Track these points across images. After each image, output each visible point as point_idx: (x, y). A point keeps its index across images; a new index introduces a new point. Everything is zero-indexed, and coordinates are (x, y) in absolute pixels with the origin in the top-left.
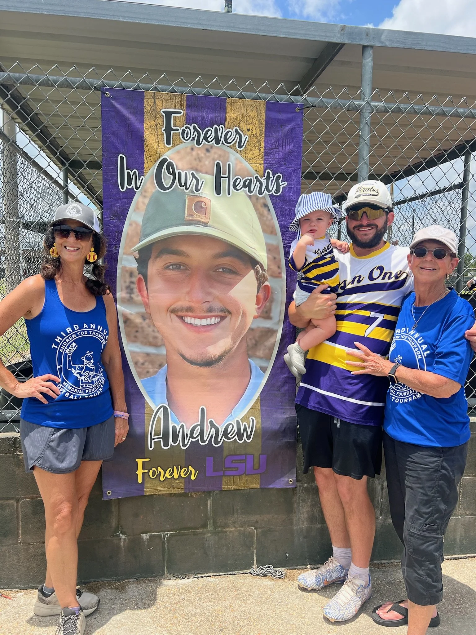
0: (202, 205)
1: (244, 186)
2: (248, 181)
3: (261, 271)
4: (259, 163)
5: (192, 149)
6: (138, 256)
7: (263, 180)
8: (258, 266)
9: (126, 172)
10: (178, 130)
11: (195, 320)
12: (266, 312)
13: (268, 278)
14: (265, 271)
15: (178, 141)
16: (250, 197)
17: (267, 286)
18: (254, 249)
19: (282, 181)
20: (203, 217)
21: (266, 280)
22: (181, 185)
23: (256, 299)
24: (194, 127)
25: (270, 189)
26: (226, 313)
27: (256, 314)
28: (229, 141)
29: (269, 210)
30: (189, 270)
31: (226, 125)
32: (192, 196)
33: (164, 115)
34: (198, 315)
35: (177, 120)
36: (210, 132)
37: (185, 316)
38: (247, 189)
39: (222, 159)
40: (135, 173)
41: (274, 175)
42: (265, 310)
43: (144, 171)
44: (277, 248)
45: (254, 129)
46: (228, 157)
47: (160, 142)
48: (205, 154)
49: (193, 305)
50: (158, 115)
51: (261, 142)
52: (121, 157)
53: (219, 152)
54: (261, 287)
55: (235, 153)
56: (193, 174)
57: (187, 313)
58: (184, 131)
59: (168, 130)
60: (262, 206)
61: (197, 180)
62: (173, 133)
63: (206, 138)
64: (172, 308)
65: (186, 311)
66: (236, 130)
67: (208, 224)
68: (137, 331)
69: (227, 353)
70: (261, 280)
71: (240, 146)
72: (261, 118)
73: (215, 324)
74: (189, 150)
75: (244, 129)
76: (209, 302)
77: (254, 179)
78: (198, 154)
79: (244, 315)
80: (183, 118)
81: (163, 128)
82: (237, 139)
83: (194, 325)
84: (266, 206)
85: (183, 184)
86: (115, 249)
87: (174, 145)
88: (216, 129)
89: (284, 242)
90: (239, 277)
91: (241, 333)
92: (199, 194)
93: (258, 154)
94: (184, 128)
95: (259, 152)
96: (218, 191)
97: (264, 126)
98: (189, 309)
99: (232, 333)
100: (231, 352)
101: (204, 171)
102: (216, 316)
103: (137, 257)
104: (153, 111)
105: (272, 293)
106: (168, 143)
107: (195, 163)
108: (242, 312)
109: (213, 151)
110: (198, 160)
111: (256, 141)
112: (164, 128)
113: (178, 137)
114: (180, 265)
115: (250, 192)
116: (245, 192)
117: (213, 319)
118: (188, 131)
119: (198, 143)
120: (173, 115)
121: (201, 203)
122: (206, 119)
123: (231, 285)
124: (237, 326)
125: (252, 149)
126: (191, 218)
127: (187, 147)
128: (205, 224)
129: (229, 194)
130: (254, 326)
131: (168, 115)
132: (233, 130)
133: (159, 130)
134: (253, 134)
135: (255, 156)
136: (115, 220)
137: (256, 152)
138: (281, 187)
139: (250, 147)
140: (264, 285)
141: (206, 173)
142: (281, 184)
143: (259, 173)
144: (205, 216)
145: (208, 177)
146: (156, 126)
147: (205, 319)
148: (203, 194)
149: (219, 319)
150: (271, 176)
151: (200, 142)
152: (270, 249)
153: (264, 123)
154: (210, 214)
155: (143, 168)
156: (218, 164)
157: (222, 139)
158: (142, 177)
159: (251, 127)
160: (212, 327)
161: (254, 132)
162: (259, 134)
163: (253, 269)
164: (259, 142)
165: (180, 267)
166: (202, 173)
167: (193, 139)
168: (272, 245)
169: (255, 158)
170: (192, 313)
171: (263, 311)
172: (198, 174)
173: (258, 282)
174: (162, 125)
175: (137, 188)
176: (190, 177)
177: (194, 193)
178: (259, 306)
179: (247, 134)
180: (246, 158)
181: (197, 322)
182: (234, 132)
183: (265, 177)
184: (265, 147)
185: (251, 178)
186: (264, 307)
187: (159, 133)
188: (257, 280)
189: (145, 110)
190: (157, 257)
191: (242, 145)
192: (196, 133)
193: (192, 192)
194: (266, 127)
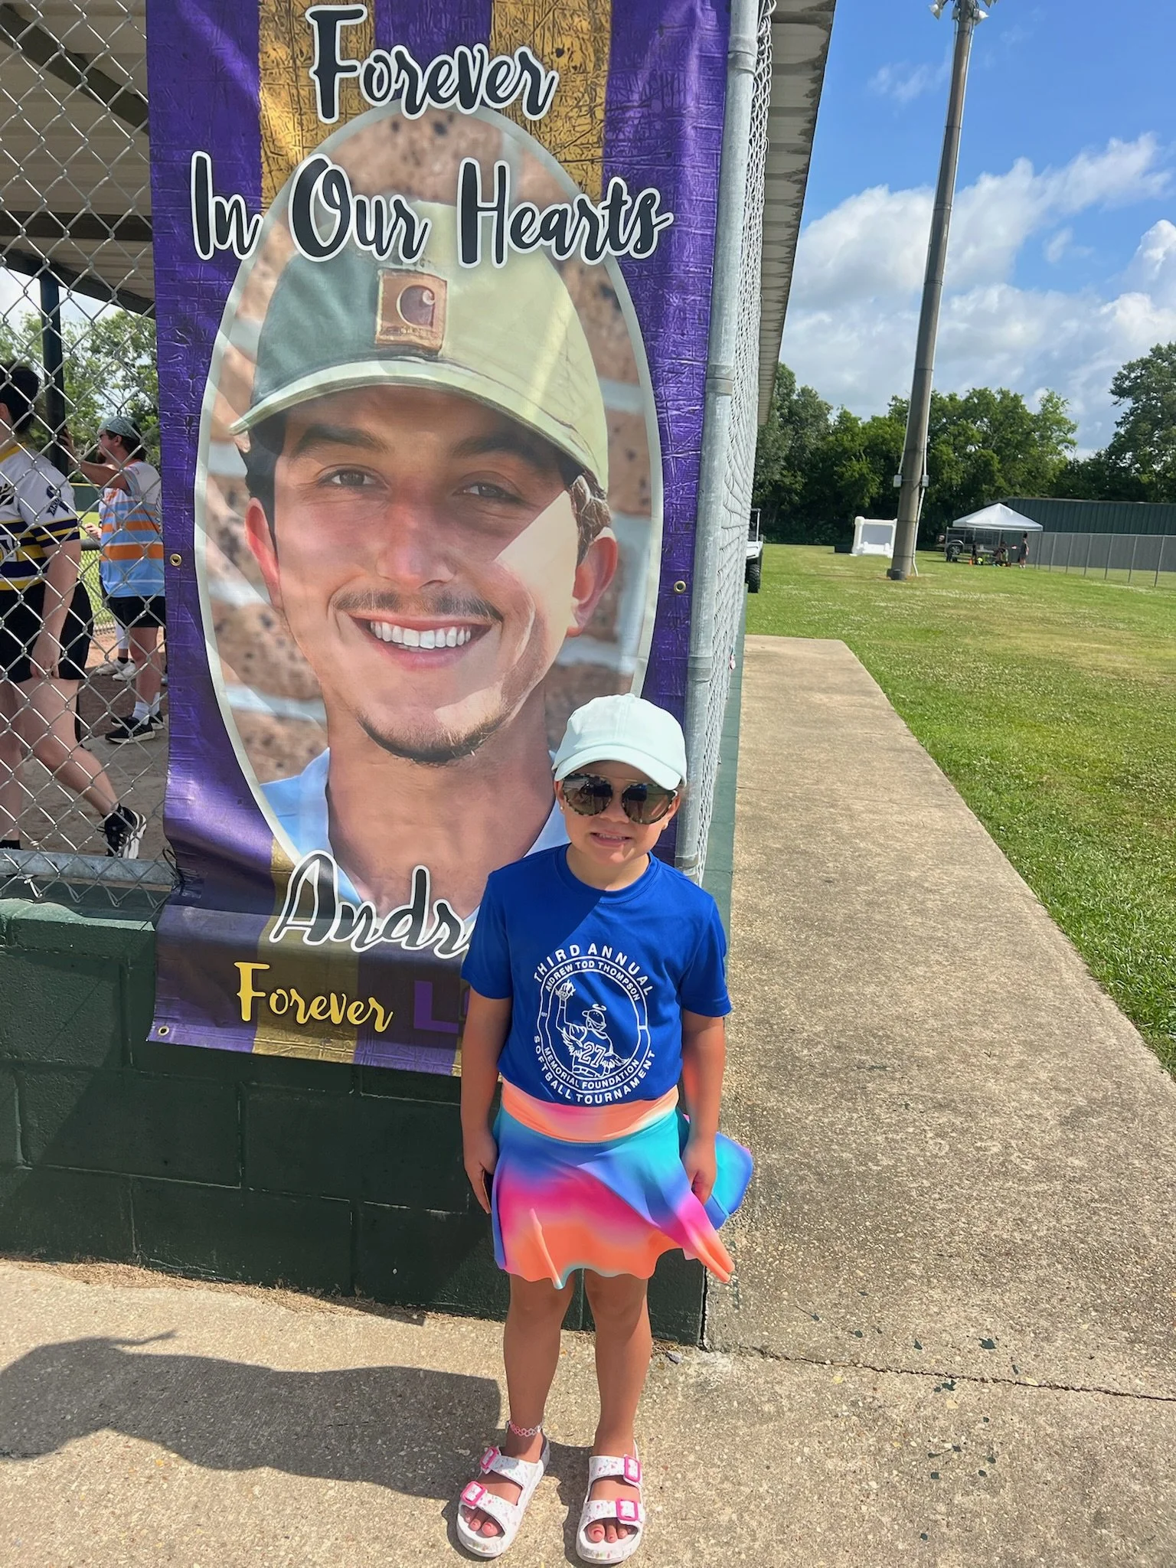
0: (425, 299)
1: (545, 233)
2: (556, 217)
3: (589, 496)
4: (590, 157)
5: (395, 127)
6: (249, 445)
7: (600, 212)
8: (581, 478)
9: (212, 202)
10: (353, 69)
11: (403, 631)
12: (604, 620)
13: (612, 516)
14: (601, 496)
15: (355, 104)
16: (560, 267)
17: (607, 540)
18: (570, 427)
19: (658, 213)
20: (424, 334)
21: (605, 522)
22: (364, 241)
23: (573, 580)
24: (399, 56)
25: (623, 240)
26: (489, 618)
27: (575, 625)
28: (501, 93)
29: (617, 306)
30: (386, 488)
31: (493, 44)
32: (394, 274)
33: (315, 23)
34: (412, 618)
35: (353, 38)
36: (445, 69)
37: (375, 620)
38: (553, 242)
39: (480, 152)
40: (237, 204)
41: (633, 194)
42: (600, 613)
43: (262, 200)
44: (640, 424)
45: (577, 48)
46: (499, 146)
47: (304, 110)
48: (432, 141)
49: (397, 589)
50: (297, 28)
51: (598, 89)
52: (199, 158)
53: (472, 133)
54: (591, 544)
55: (519, 129)
56: (398, 204)
57: (380, 611)
58: (370, 70)
59: (327, 70)
60: (595, 295)
61: (410, 223)
62: (342, 80)
63: (433, 89)
64: (339, 595)
65: (379, 607)
66: (523, 56)
67: (440, 353)
68: (249, 656)
69: (489, 730)
70: (592, 522)
71: (534, 108)
72: (600, 10)
73: (457, 646)
74: (385, 129)
75: (548, 49)
76: (440, 581)
77: (572, 209)
78: (412, 143)
79: (539, 625)
80: (368, 31)
81: (313, 64)
82: (525, 85)
83: (401, 647)
84: (607, 292)
85: (370, 235)
86: (189, 424)
87: (345, 117)
88: (462, 55)
89: (660, 405)
90: (524, 513)
91: (530, 677)
92: (415, 264)
93: (587, 128)
94: (370, 60)
95: (589, 121)
96: (469, 255)
97: (608, 36)
98: (388, 600)
99: (504, 676)
100: (500, 729)
101: (428, 193)
102: (459, 625)
103: (246, 447)
104: (283, 14)
105: (620, 562)
106: (328, 112)
107: (403, 172)
108: (532, 616)
109: (453, 130)
110: (411, 161)
111: (582, 89)
112: (315, 67)
113: (356, 91)
114: (362, 475)
115: (562, 249)
116: (547, 250)
117: (453, 632)
118: (382, 72)
119: (412, 108)
120: (339, 24)
121: (419, 291)
122: (435, 30)
123: (502, 535)
124: (518, 656)
125: (570, 114)
126: (392, 338)
127: (379, 122)
128: (431, 355)
129: (499, 260)
130: (568, 660)
131: (327, 22)
132: (512, 57)
133: (302, 72)
134: (573, 64)
135: (578, 135)
136: (187, 342)
137: (581, 121)
138: (656, 230)
139: (563, 111)
140: (599, 537)
141: (435, 198)
142: (655, 221)
143: (588, 190)
144: (429, 328)
145: (439, 209)
146: (294, 62)
147: (432, 632)
148: (426, 263)
149: (469, 634)
150: (625, 197)
151: (418, 103)
152: (620, 427)
153: (608, 26)
154: (444, 322)
155: (258, 190)
156: (470, 168)
157: (482, 91)
158: (257, 216)
159: (567, 42)
160: (448, 655)
161: (578, 59)
162: (592, 65)
163: (567, 488)
164: (591, 90)
165: (363, 480)
166: (422, 200)
167: (398, 94)
168: (624, 414)
169: (578, 142)
170: (396, 611)
171: (594, 616)
172: (413, 204)
173: (582, 528)
174: (310, 58)
175: (243, 250)
176: (389, 212)
177: (401, 263)
178: (584, 601)
179: (555, 66)
180: (553, 144)
181: (410, 638)
182: (516, 64)
183: (608, 202)
184: (609, 102)
185: (566, 206)
186: (599, 606)
187: (303, 81)
188: (579, 524)
189: (261, 14)
190: (300, 449)
191: (540, 103)
192: (404, 74)
193: (397, 260)
194: (613, 40)
